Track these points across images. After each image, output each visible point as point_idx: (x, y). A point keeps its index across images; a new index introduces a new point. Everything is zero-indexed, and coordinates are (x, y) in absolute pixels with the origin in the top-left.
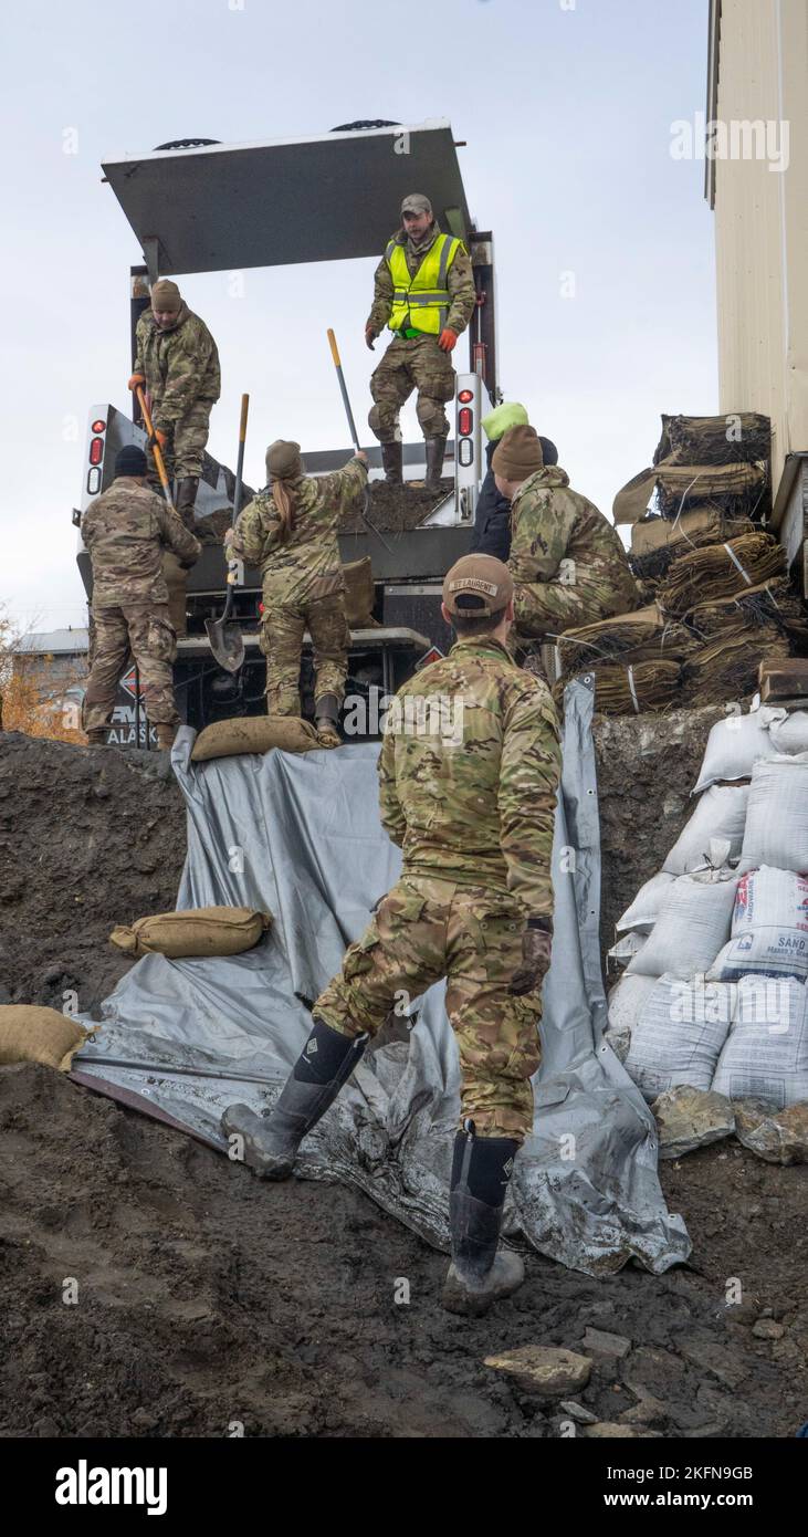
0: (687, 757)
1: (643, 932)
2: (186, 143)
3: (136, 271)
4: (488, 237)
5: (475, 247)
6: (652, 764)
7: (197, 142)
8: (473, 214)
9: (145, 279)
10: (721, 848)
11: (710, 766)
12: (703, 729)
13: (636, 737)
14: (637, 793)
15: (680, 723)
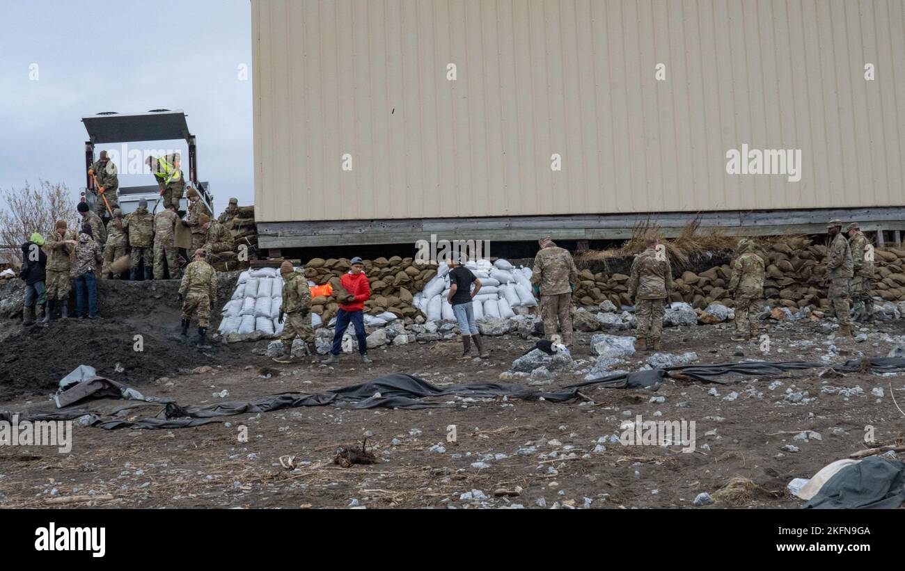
0: (236, 279)
1: (227, 310)
2: (107, 113)
3: (87, 143)
4: (194, 137)
5: (190, 140)
6: (230, 281)
7: (110, 113)
8: (190, 132)
9: (90, 146)
10: (241, 295)
11: (239, 280)
12: (239, 274)
13: (227, 276)
14: (228, 287)
15: (236, 273)
